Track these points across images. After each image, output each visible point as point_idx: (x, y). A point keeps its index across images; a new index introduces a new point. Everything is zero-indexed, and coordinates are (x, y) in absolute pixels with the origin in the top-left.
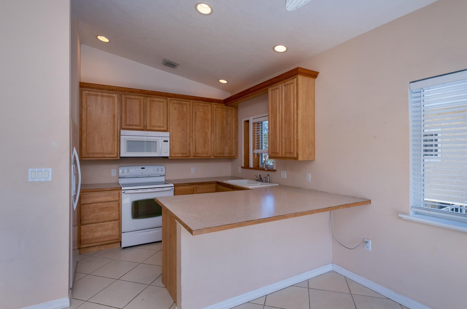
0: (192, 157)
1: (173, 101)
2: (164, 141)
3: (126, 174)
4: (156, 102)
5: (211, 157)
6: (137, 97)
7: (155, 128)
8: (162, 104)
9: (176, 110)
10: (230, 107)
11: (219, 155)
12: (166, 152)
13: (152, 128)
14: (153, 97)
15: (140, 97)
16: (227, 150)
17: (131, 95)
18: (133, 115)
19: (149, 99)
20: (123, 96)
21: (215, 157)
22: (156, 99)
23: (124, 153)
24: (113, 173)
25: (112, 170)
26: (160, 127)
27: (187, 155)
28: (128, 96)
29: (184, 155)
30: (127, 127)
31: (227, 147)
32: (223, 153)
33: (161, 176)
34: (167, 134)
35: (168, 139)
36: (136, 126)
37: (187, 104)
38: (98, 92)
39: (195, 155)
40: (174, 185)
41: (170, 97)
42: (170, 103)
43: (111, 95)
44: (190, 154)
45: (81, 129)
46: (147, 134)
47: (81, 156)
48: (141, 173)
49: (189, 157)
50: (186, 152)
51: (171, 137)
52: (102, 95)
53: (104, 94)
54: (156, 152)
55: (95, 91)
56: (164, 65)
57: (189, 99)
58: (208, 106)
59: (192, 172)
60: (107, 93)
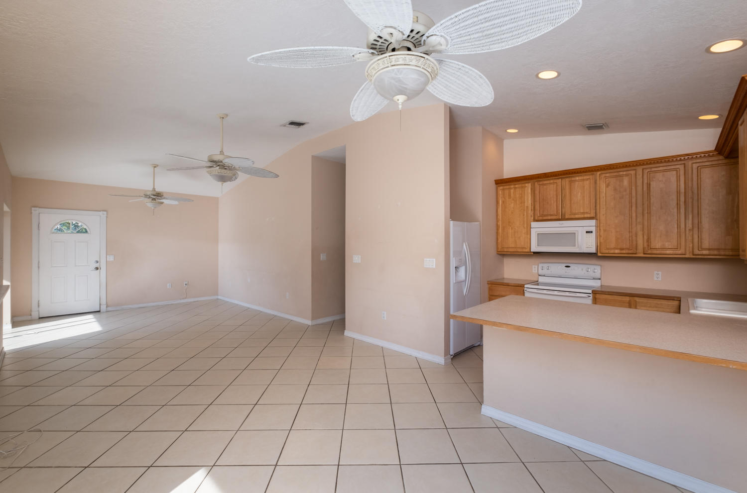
0: (641, 255)
1: (604, 175)
2: (587, 232)
3: (545, 272)
4: (577, 183)
5: (686, 256)
6: (552, 181)
7: (577, 216)
8: (586, 182)
9: (610, 187)
11: (705, 252)
12: (590, 246)
13: (573, 217)
14: (572, 177)
15: (556, 181)
17: (546, 181)
18: (548, 203)
19: (567, 180)
20: (536, 183)
21: (694, 255)
22: (577, 178)
23: (534, 248)
24: (534, 269)
25: (534, 266)
26: (583, 213)
27: (630, 252)
28: (541, 183)
29: (624, 251)
30: (541, 218)
33: (594, 279)
34: (593, 222)
35: (593, 229)
36: (552, 215)
37: (631, 174)
38: (511, 185)
39: (647, 251)
40: (592, 291)
41: (598, 170)
42: (600, 179)
43: (523, 185)
44: (636, 249)
45: (497, 224)
46: (562, 224)
47: (497, 250)
48: (566, 272)
49: (635, 254)
50: (628, 247)
51: (598, 227)
52: (515, 188)
53: (517, 186)
54: (575, 246)
55: (509, 185)
56: (589, 130)
57: (633, 166)
58: (678, 169)
59: (655, 279)
60: (520, 184)
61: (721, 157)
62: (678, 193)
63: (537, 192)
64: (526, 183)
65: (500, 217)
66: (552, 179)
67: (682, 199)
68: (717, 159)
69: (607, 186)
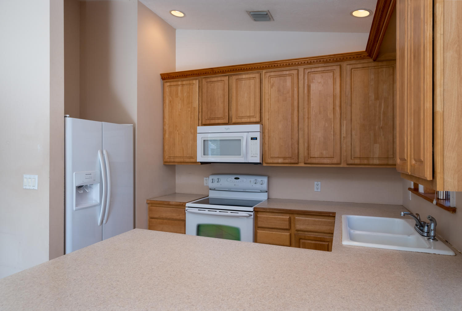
0: (302, 165)
1: (268, 74)
2: (252, 139)
3: (215, 185)
4: (244, 81)
5: (341, 166)
6: (219, 79)
7: (244, 120)
8: (252, 82)
9: (274, 88)
10: (385, 63)
11: (357, 161)
12: (255, 155)
13: (239, 121)
15: (223, 78)
16: (377, 151)
17: (213, 77)
18: (215, 104)
19: (234, 78)
20: (204, 80)
21: (348, 164)
22: (244, 76)
23: (201, 157)
24: (205, 181)
25: (205, 178)
26: (250, 117)
27: (293, 161)
28: (209, 80)
29: (287, 161)
30: (208, 122)
31: (377, 146)
32: (368, 158)
33: (261, 192)
34: (257, 127)
35: (258, 135)
36: (219, 118)
37: (293, 74)
38: (179, 81)
39: (307, 160)
40: (254, 208)
41: (263, 68)
42: (265, 78)
43: (191, 82)
44: (298, 158)
45: (164, 128)
46: (228, 129)
47: (163, 160)
48: (235, 185)
49: (297, 163)
50: (291, 156)
51: (263, 132)
52: (183, 85)
53: (184, 83)
54: (240, 155)
55: (176, 81)
56: (255, 20)
57: (295, 65)
58: (335, 71)
59: (315, 190)
60: (187, 80)
61: (371, 60)
62: (334, 96)
63: (204, 90)
64: (193, 80)
65: (167, 121)
66: (220, 76)
67: (338, 103)
68: (367, 61)
69: (272, 86)
